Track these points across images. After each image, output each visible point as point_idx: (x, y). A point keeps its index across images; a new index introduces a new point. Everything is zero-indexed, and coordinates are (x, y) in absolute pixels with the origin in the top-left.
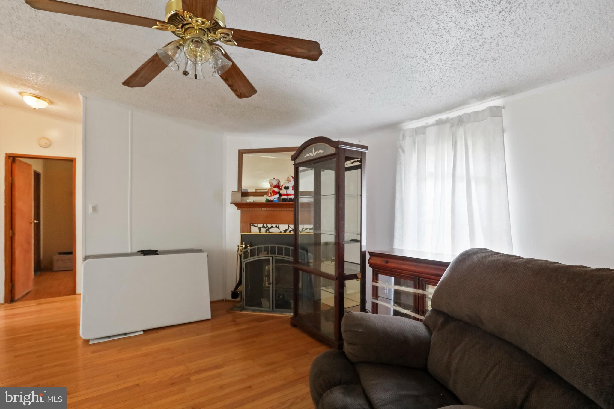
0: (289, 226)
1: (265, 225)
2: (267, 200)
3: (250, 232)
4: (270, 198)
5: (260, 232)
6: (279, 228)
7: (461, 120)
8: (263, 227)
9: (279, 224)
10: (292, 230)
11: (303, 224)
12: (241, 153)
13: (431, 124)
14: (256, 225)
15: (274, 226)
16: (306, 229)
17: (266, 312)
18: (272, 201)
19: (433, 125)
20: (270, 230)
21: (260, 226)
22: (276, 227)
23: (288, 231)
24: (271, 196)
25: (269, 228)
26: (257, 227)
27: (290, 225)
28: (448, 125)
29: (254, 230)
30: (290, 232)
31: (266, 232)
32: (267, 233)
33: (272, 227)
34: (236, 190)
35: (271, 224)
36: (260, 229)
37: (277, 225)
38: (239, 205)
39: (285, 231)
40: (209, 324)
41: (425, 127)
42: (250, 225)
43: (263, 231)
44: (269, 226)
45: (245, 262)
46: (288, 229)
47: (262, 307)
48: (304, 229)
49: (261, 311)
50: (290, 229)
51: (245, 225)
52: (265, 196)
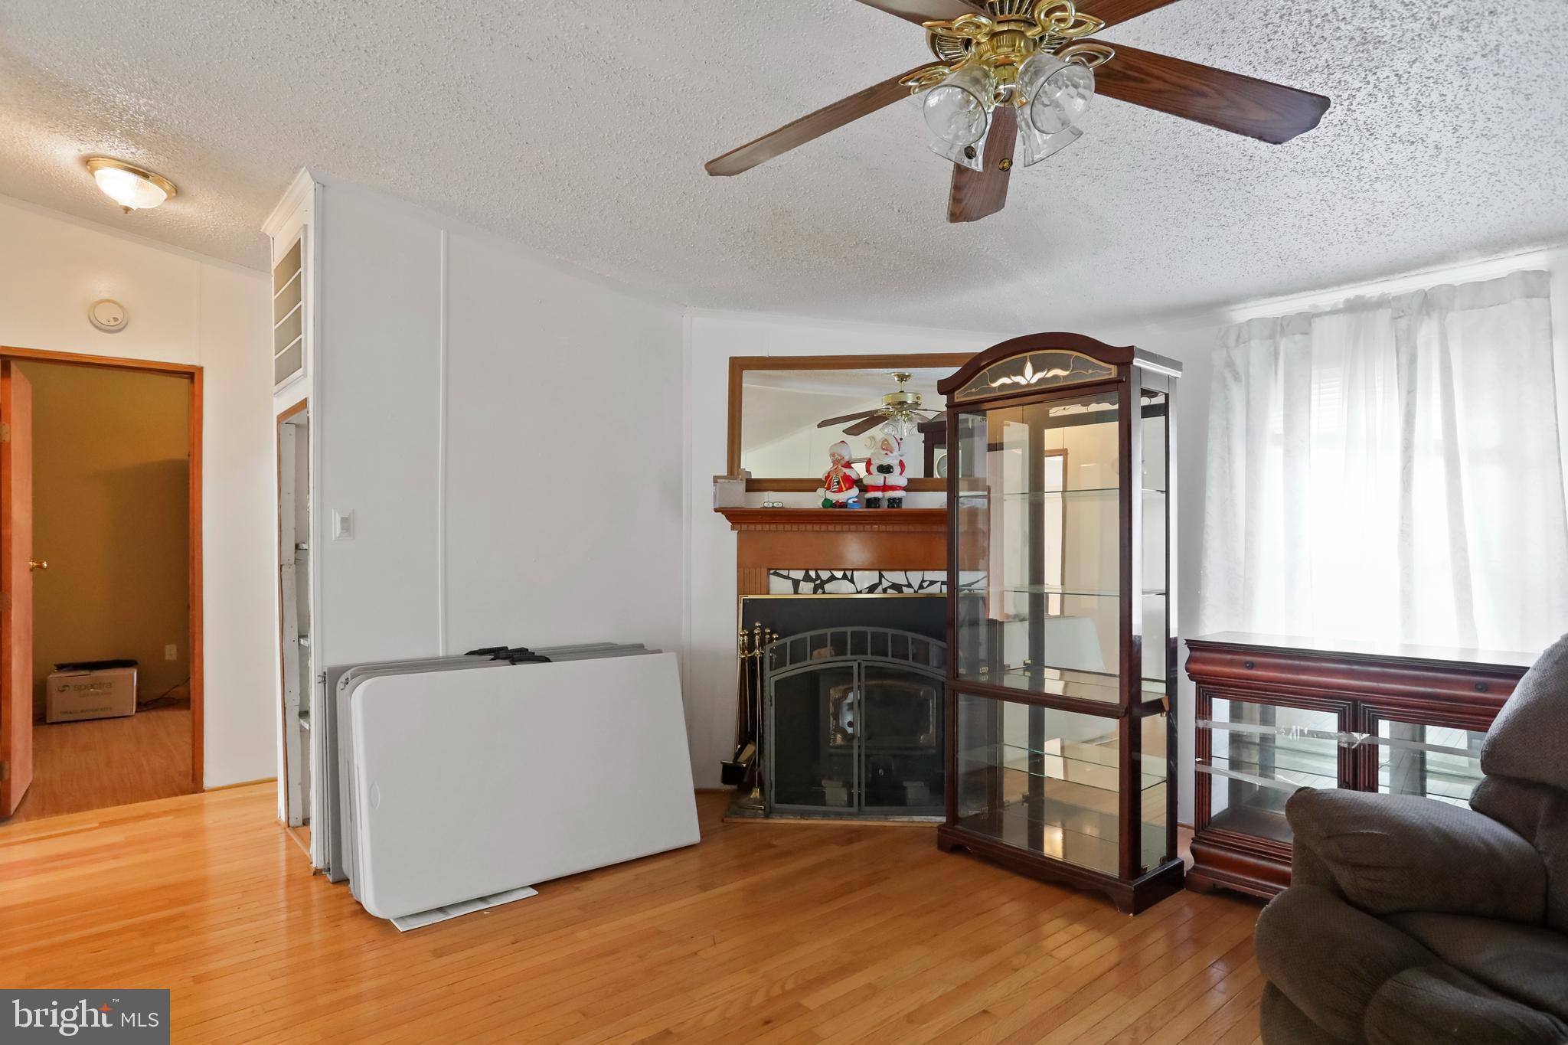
0: (881, 576)
1: (812, 574)
2: (827, 503)
3: (768, 594)
5: (796, 592)
6: (852, 581)
7: (1427, 303)
8: (807, 578)
9: (853, 570)
10: (890, 587)
11: (924, 570)
12: (739, 366)
13: (1328, 309)
14: (785, 573)
15: (839, 574)
16: (932, 583)
17: (840, 815)
18: (844, 505)
19: (1334, 312)
20: (828, 587)
21: (798, 575)
22: (845, 577)
23: (880, 589)
24: (840, 490)
25: (824, 582)
26: (787, 577)
27: (884, 573)
28: (1384, 316)
29: (780, 588)
30: (885, 591)
31: (815, 592)
32: (819, 596)
33: (833, 578)
34: (724, 472)
35: (830, 570)
36: (796, 583)
37: (849, 574)
38: (736, 516)
39: (872, 589)
40: (692, 862)
41: (1307, 319)
42: (769, 574)
43: (806, 590)
44: (825, 575)
45: (773, 680)
46: (880, 583)
47: (825, 805)
48: (925, 584)
49: (825, 815)
50: (885, 584)
51: (749, 574)
52: (821, 491)
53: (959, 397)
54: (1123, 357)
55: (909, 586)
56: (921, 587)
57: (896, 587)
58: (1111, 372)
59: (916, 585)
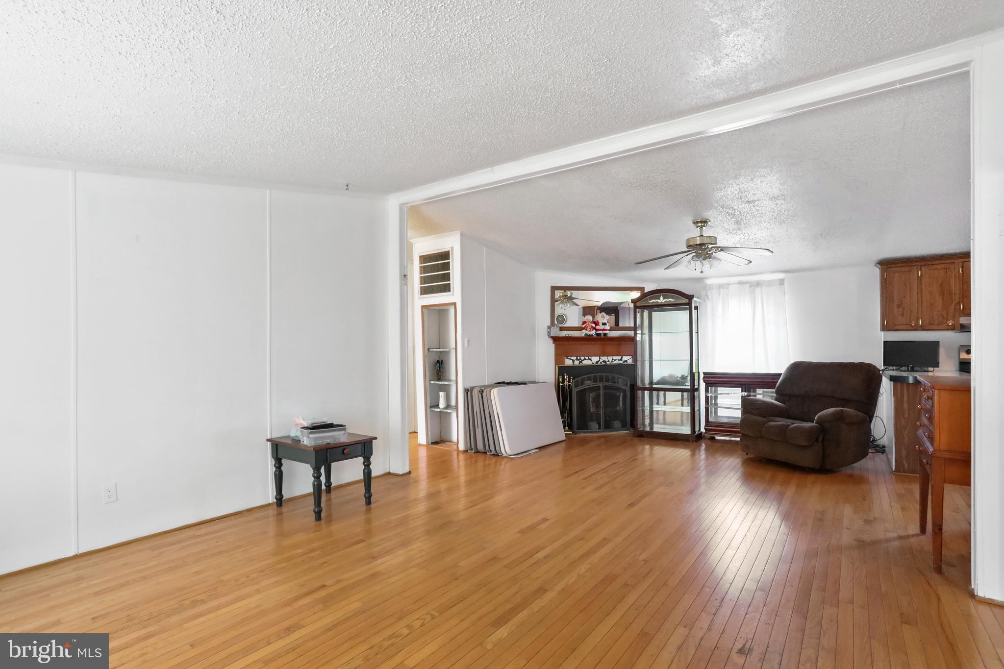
0: (600, 358)
1: (579, 358)
2: (585, 335)
3: (565, 364)
4: (589, 333)
5: (573, 363)
6: (591, 360)
7: (758, 284)
8: (577, 359)
9: (591, 356)
11: (613, 356)
12: (554, 289)
13: (733, 283)
14: (570, 357)
15: (587, 358)
16: (615, 360)
17: (596, 432)
18: (592, 335)
19: (735, 284)
20: (583, 362)
21: (574, 358)
22: (589, 359)
23: (599, 363)
24: (590, 331)
25: (582, 360)
26: (571, 359)
28: (747, 286)
29: (568, 362)
30: (601, 363)
31: (579, 364)
32: (581, 364)
33: (585, 359)
35: (584, 356)
36: (573, 361)
37: (590, 358)
38: (556, 339)
39: (597, 362)
40: (563, 444)
41: (728, 285)
42: (565, 358)
43: (577, 363)
44: (582, 358)
45: (576, 391)
47: (590, 428)
49: (593, 432)
50: (601, 361)
51: (559, 357)
52: (584, 331)
53: (638, 304)
54: (690, 298)
55: (608, 361)
56: (612, 361)
57: (605, 361)
58: (686, 301)
59: (610, 361)
